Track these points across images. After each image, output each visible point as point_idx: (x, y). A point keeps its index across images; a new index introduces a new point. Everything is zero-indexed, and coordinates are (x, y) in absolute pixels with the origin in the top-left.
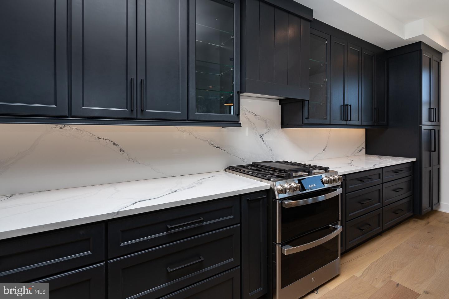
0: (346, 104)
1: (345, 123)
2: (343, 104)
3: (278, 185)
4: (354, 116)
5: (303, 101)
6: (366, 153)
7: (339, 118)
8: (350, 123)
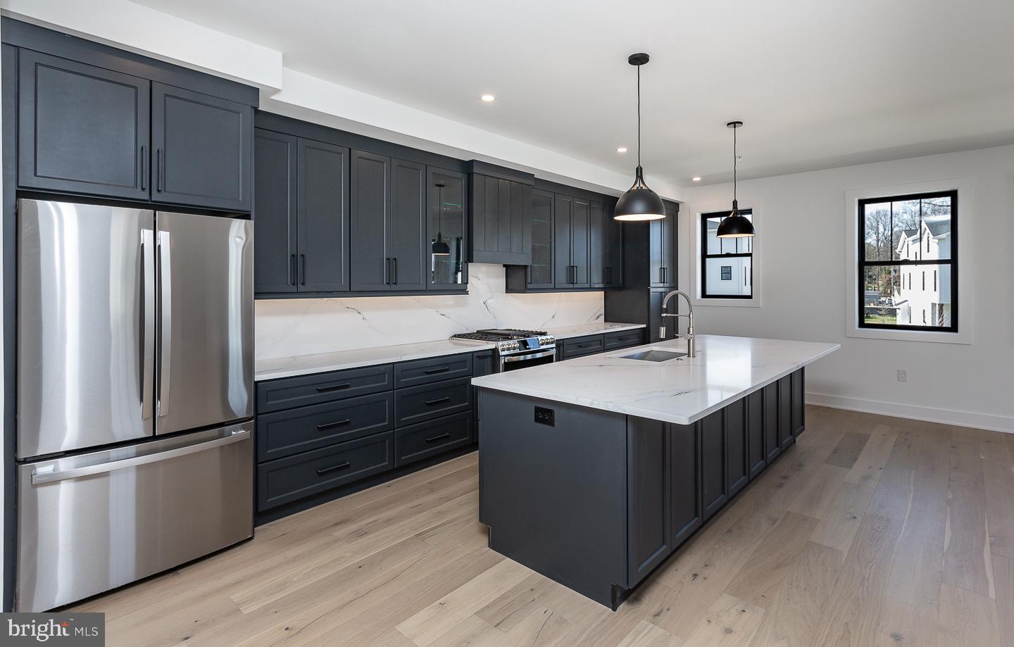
0: (572, 265)
1: (571, 286)
2: (568, 265)
3: (500, 344)
4: (581, 277)
5: (526, 267)
6: (605, 321)
7: (565, 281)
8: (576, 286)
